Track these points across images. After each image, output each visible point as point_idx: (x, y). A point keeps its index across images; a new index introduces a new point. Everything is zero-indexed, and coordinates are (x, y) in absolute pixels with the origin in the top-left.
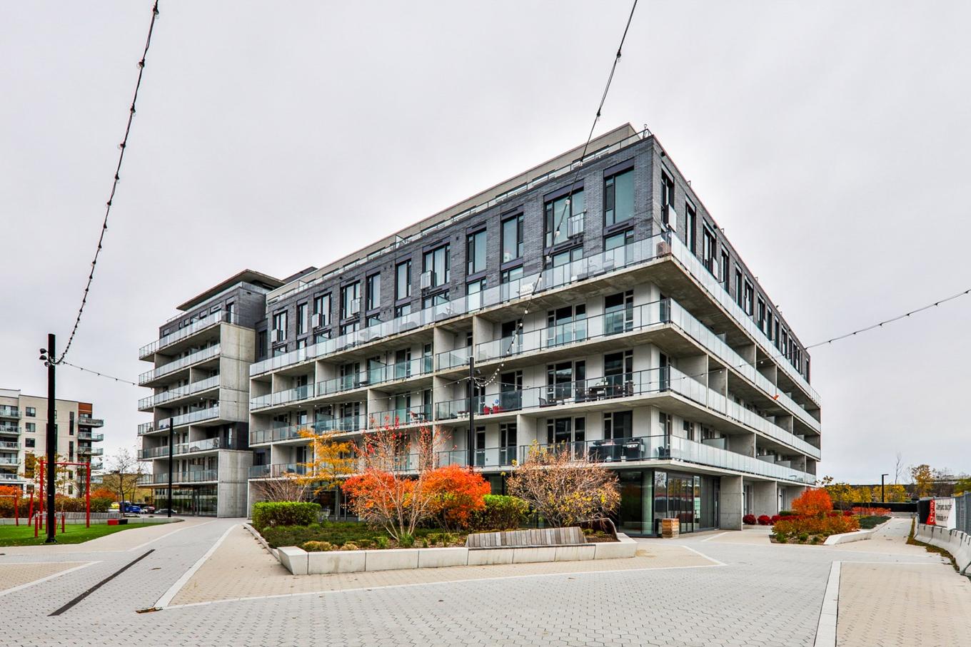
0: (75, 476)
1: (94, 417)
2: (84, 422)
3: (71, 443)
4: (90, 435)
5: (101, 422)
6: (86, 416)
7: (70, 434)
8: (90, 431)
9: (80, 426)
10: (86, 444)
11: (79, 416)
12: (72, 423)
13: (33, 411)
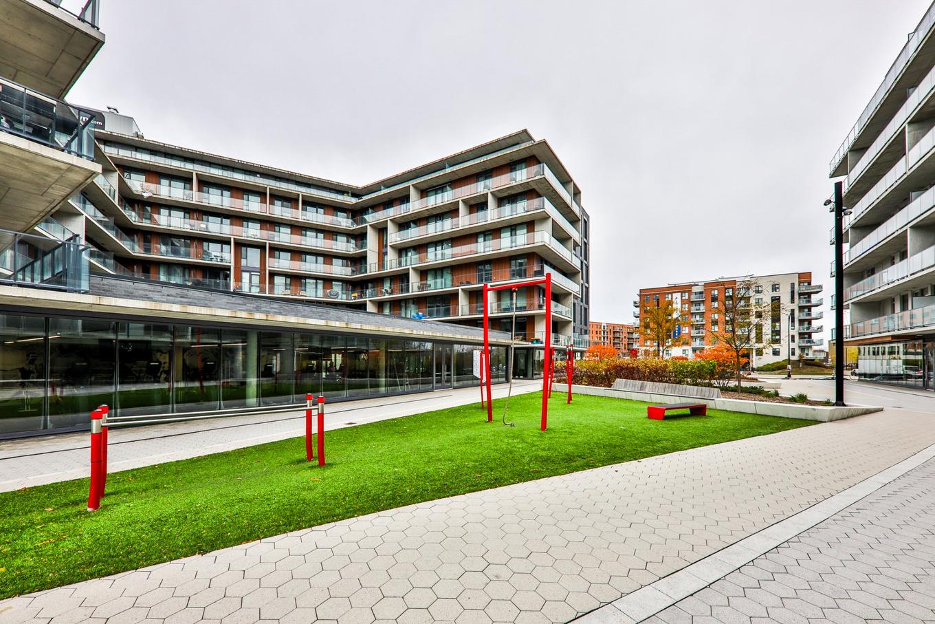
0: (797, 338)
1: (813, 284)
2: (804, 290)
3: (793, 311)
4: (809, 301)
5: (820, 287)
6: (806, 284)
7: (792, 303)
8: (810, 297)
9: (800, 294)
10: (806, 310)
11: (799, 285)
12: (793, 293)
13: (760, 289)
